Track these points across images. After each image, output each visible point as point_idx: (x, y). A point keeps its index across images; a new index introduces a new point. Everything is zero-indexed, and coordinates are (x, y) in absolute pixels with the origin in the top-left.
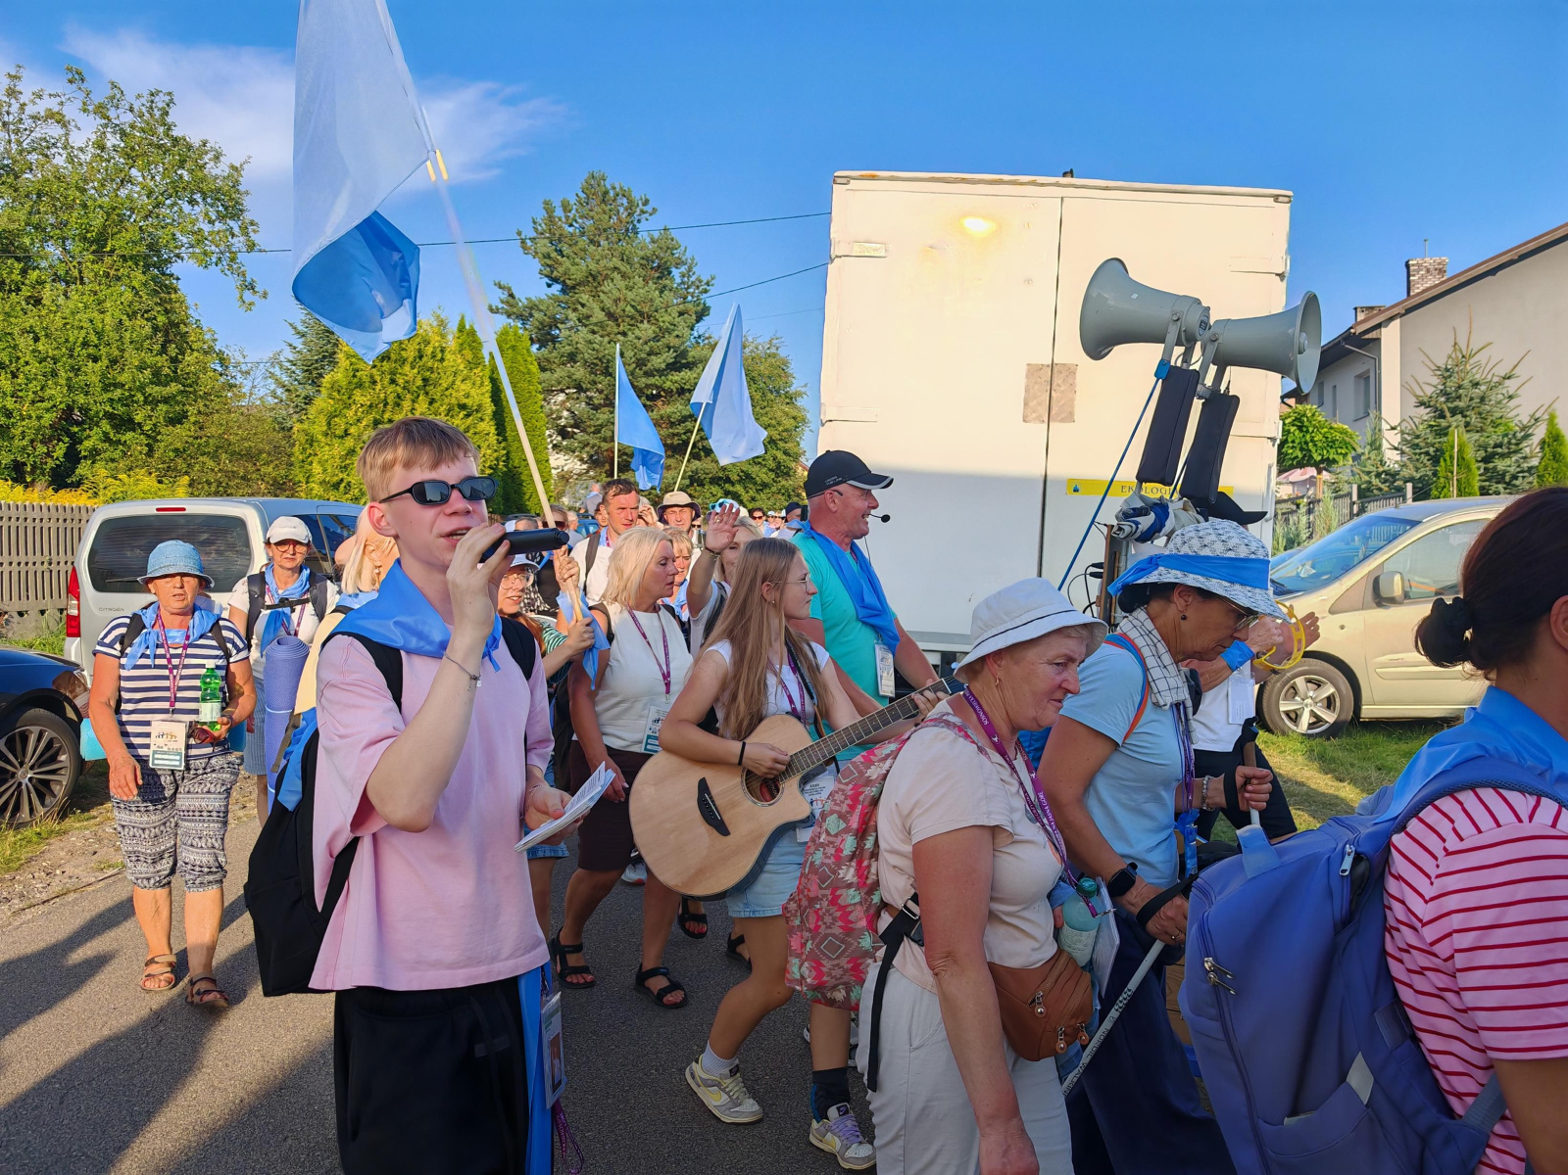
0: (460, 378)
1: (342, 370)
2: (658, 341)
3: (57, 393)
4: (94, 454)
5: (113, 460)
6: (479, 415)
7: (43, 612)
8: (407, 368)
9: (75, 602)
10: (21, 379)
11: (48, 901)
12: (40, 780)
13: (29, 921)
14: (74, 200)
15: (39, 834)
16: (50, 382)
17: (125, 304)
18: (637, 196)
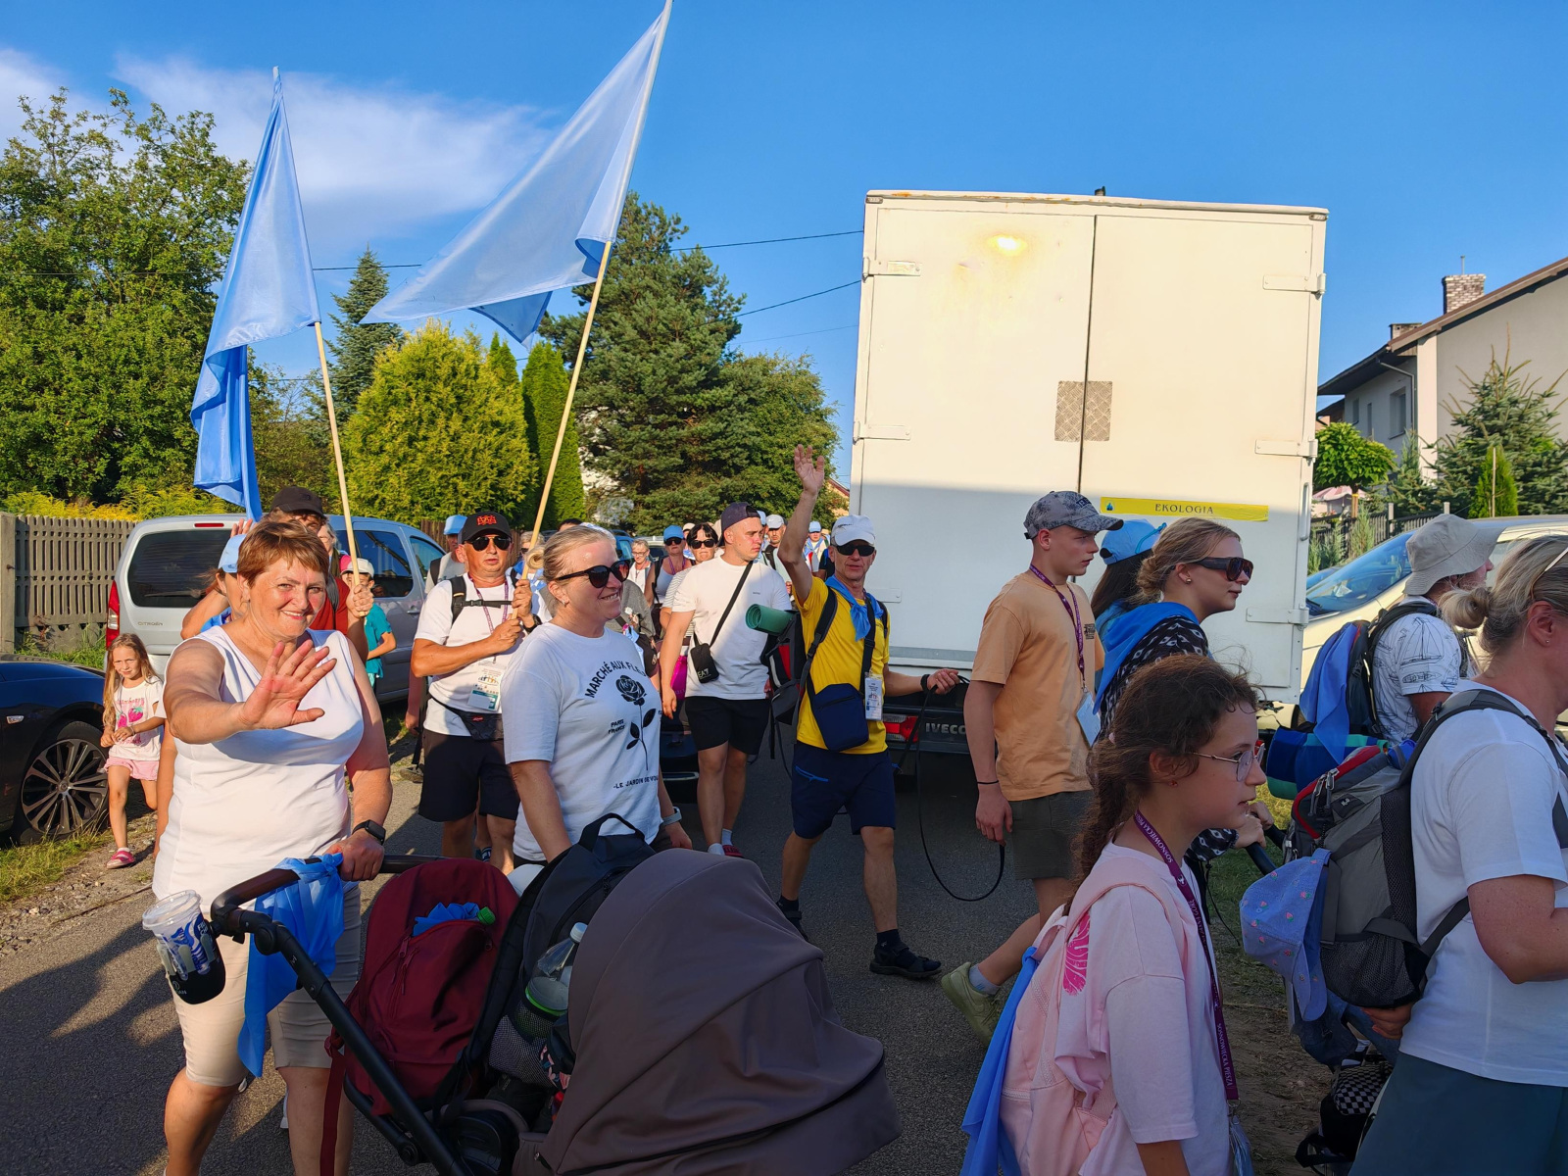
0: (493, 395)
1: (378, 387)
2: (689, 359)
3: (99, 409)
4: (134, 470)
5: (152, 476)
6: (513, 432)
7: (83, 626)
8: (440, 385)
9: (115, 616)
10: (64, 396)
11: (87, 912)
12: (81, 793)
13: (68, 932)
14: (117, 220)
15: (79, 846)
16: (92, 399)
17: (166, 322)
18: (668, 216)
